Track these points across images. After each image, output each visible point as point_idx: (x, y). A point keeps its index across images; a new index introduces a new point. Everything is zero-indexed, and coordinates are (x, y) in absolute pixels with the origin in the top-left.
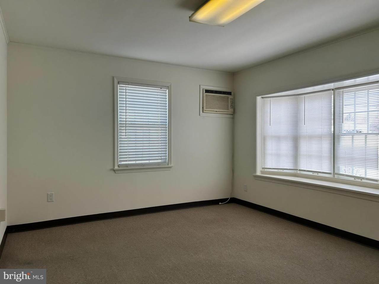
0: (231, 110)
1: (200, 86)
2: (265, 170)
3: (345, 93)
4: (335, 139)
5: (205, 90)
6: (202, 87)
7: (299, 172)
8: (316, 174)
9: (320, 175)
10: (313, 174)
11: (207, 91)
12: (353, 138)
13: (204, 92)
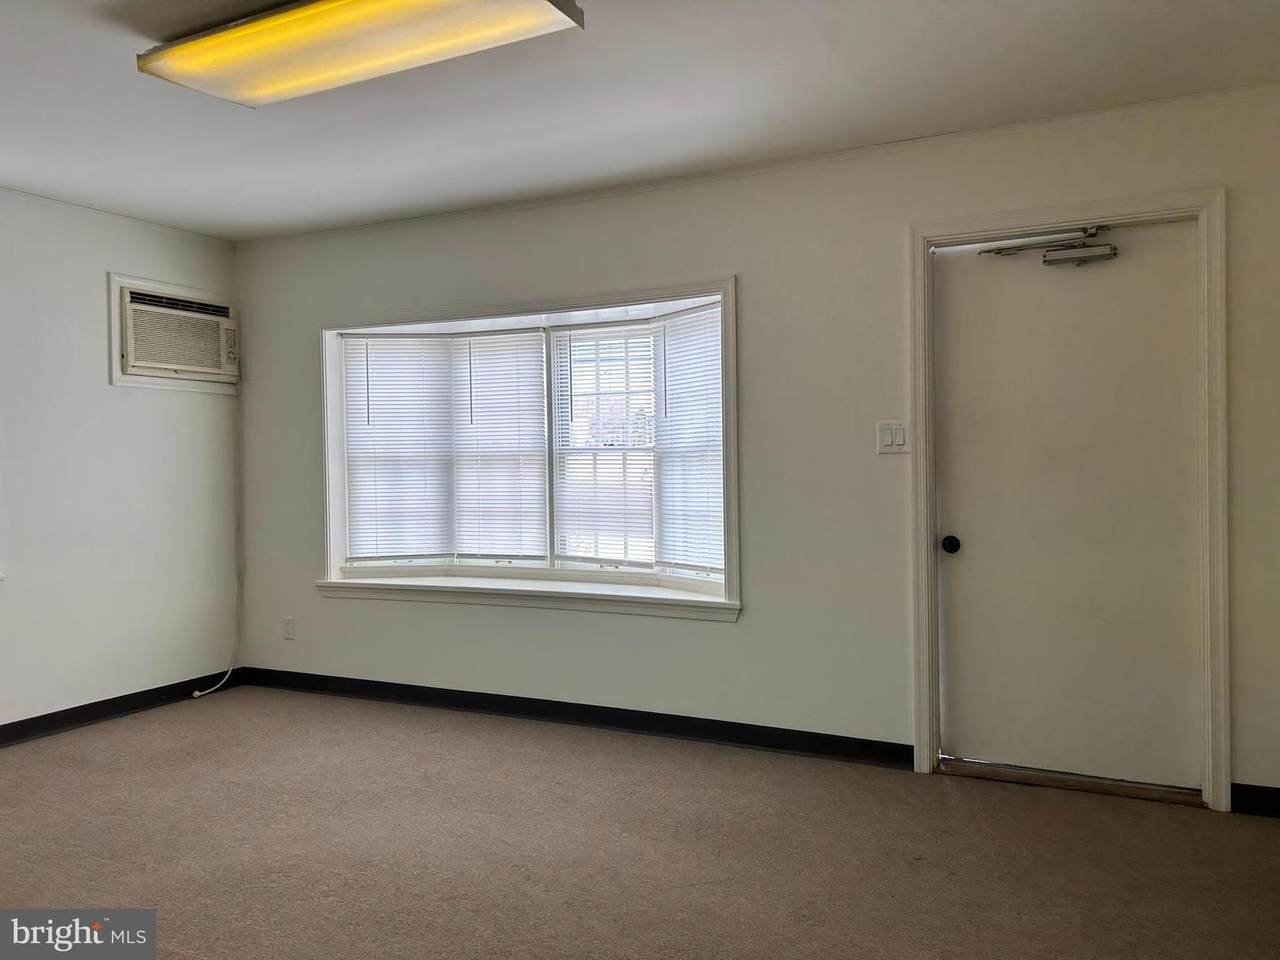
0: (228, 370)
1: (108, 275)
2: (355, 564)
3: (576, 340)
4: (552, 462)
5: (131, 293)
6: (118, 281)
7: (456, 561)
8: (504, 563)
9: (516, 563)
10: (498, 565)
11: (137, 297)
12: (595, 459)
13: (128, 298)
